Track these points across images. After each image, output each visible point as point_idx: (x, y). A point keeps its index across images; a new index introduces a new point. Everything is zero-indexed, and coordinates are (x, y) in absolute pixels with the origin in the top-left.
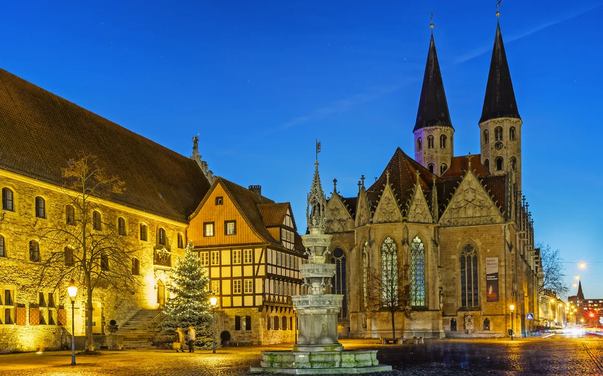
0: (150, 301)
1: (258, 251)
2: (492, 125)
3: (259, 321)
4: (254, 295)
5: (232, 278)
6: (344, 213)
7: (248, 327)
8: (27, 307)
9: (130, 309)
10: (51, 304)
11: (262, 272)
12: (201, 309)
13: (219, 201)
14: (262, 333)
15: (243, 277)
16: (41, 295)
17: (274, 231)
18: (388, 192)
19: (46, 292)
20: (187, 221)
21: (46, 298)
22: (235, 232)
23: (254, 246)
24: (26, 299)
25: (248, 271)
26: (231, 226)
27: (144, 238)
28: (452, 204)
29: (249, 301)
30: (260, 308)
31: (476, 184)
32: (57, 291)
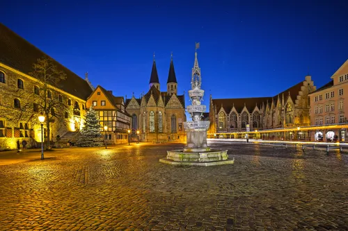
0: (72, 128)
1: (114, 112)
2: (170, 84)
3: (114, 136)
4: (112, 127)
5: (104, 121)
6: (136, 103)
7: (110, 138)
8: (13, 129)
9: (64, 131)
10: (27, 128)
11: (115, 119)
12: (97, 131)
13: (99, 94)
14: (115, 140)
15: (108, 121)
16: (21, 124)
17: (119, 106)
18: (152, 97)
19: (24, 123)
20: (86, 100)
21: (24, 125)
22: (105, 105)
23: (112, 110)
24: (12, 126)
25: (110, 119)
26: (103, 103)
27: (70, 104)
28: (169, 103)
29: (110, 129)
30: (115, 132)
31: (176, 97)
32: (29, 123)
